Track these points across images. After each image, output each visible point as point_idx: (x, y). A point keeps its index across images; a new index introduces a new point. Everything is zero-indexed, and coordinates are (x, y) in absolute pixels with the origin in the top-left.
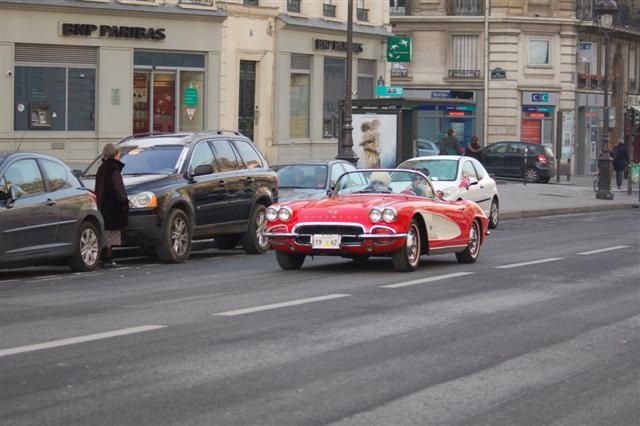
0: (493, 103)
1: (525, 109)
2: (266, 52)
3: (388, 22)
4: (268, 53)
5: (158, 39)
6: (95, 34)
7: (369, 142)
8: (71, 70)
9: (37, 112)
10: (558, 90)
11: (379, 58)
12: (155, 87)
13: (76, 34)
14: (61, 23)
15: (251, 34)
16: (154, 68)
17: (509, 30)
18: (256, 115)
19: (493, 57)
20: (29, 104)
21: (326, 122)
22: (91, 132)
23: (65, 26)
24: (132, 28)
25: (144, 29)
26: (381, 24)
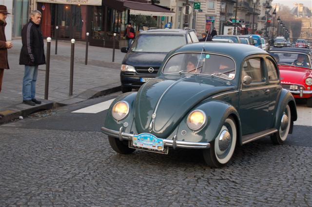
0: (198, 19)
1: (207, 21)
10: (216, 16)
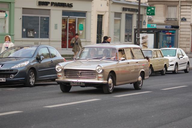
2: (106, 12)
3: (147, 1)
4: (107, 12)
5: (70, 7)
6: (49, 5)
7: (144, 43)
8: (41, 17)
9: (30, 32)
11: (144, 14)
12: (69, 24)
13: (43, 5)
14: (38, 1)
15: (101, 6)
16: (69, 17)
17: (188, 4)
18: (102, 33)
19: (182, 13)
20: (27, 29)
21: (126, 36)
22: (48, 39)
23: (39, 2)
24: (62, 3)
25: (65, 4)
26: (144, 2)
